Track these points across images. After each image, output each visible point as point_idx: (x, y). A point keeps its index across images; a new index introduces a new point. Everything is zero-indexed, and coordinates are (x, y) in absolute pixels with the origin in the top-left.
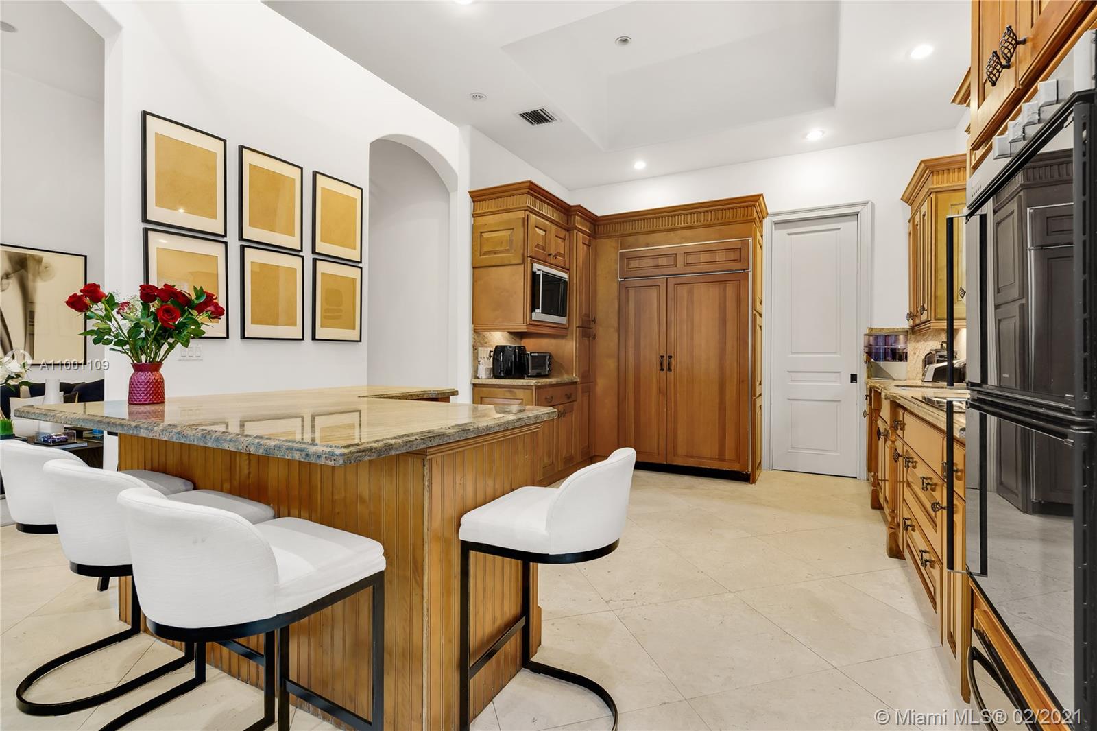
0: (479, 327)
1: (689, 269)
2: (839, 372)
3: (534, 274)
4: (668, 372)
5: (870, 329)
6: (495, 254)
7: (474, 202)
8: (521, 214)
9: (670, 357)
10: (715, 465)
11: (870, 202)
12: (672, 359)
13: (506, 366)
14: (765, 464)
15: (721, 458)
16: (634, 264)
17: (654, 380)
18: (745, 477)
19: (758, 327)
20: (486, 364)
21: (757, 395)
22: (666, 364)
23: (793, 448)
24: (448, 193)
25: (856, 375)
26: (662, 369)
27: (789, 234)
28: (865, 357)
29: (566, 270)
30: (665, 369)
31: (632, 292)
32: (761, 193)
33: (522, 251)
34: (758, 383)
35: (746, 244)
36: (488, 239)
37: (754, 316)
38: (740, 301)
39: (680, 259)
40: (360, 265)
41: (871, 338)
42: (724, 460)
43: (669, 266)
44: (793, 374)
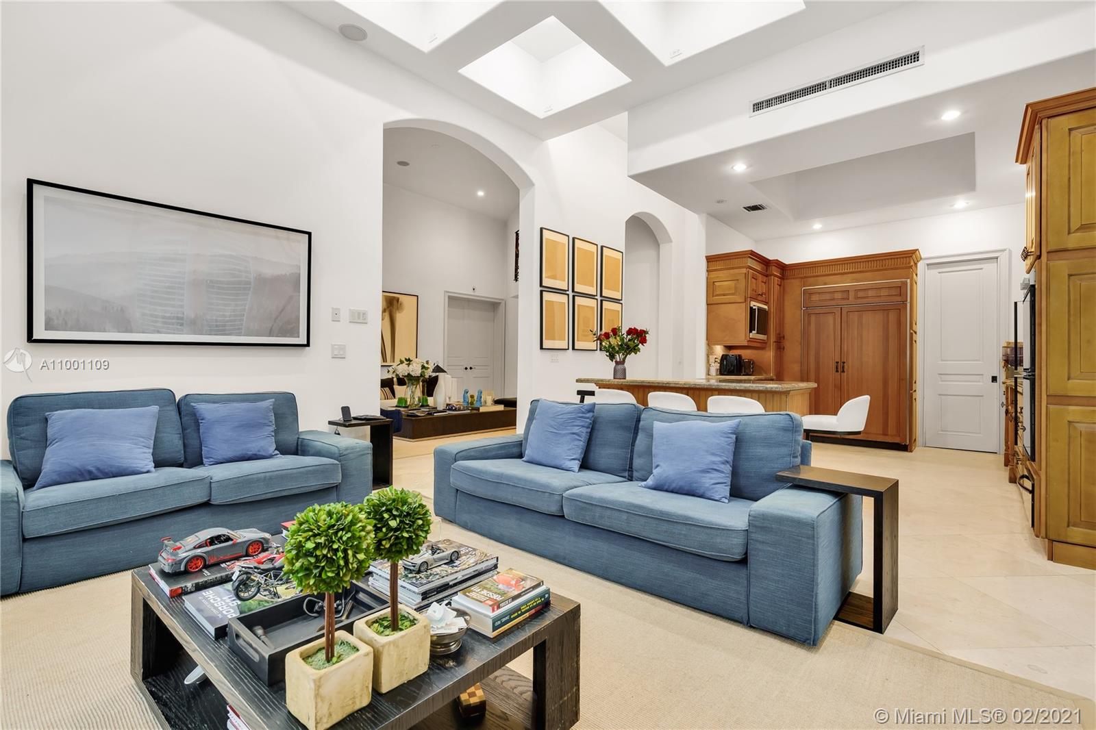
0: (710, 341)
1: (859, 301)
2: (982, 375)
3: (751, 308)
4: (842, 374)
5: (1007, 343)
6: (724, 295)
7: (708, 262)
8: (744, 271)
9: (844, 363)
10: (880, 439)
11: (1008, 251)
12: (845, 364)
13: (728, 368)
14: (919, 440)
15: (885, 434)
16: (815, 298)
17: (831, 379)
18: (903, 447)
19: (914, 342)
20: (715, 367)
21: (914, 389)
22: (840, 367)
23: (942, 431)
24: (659, 245)
25: (996, 377)
26: (837, 371)
27: (940, 273)
28: (1003, 364)
29: (766, 303)
30: (839, 370)
31: (813, 318)
32: (916, 248)
33: (744, 294)
34: (914, 382)
35: (906, 283)
36: (719, 286)
37: (911, 334)
38: (900, 324)
39: (852, 295)
40: (621, 302)
41: (1009, 349)
42: (887, 435)
43: (843, 299)
44: (942, 376)
